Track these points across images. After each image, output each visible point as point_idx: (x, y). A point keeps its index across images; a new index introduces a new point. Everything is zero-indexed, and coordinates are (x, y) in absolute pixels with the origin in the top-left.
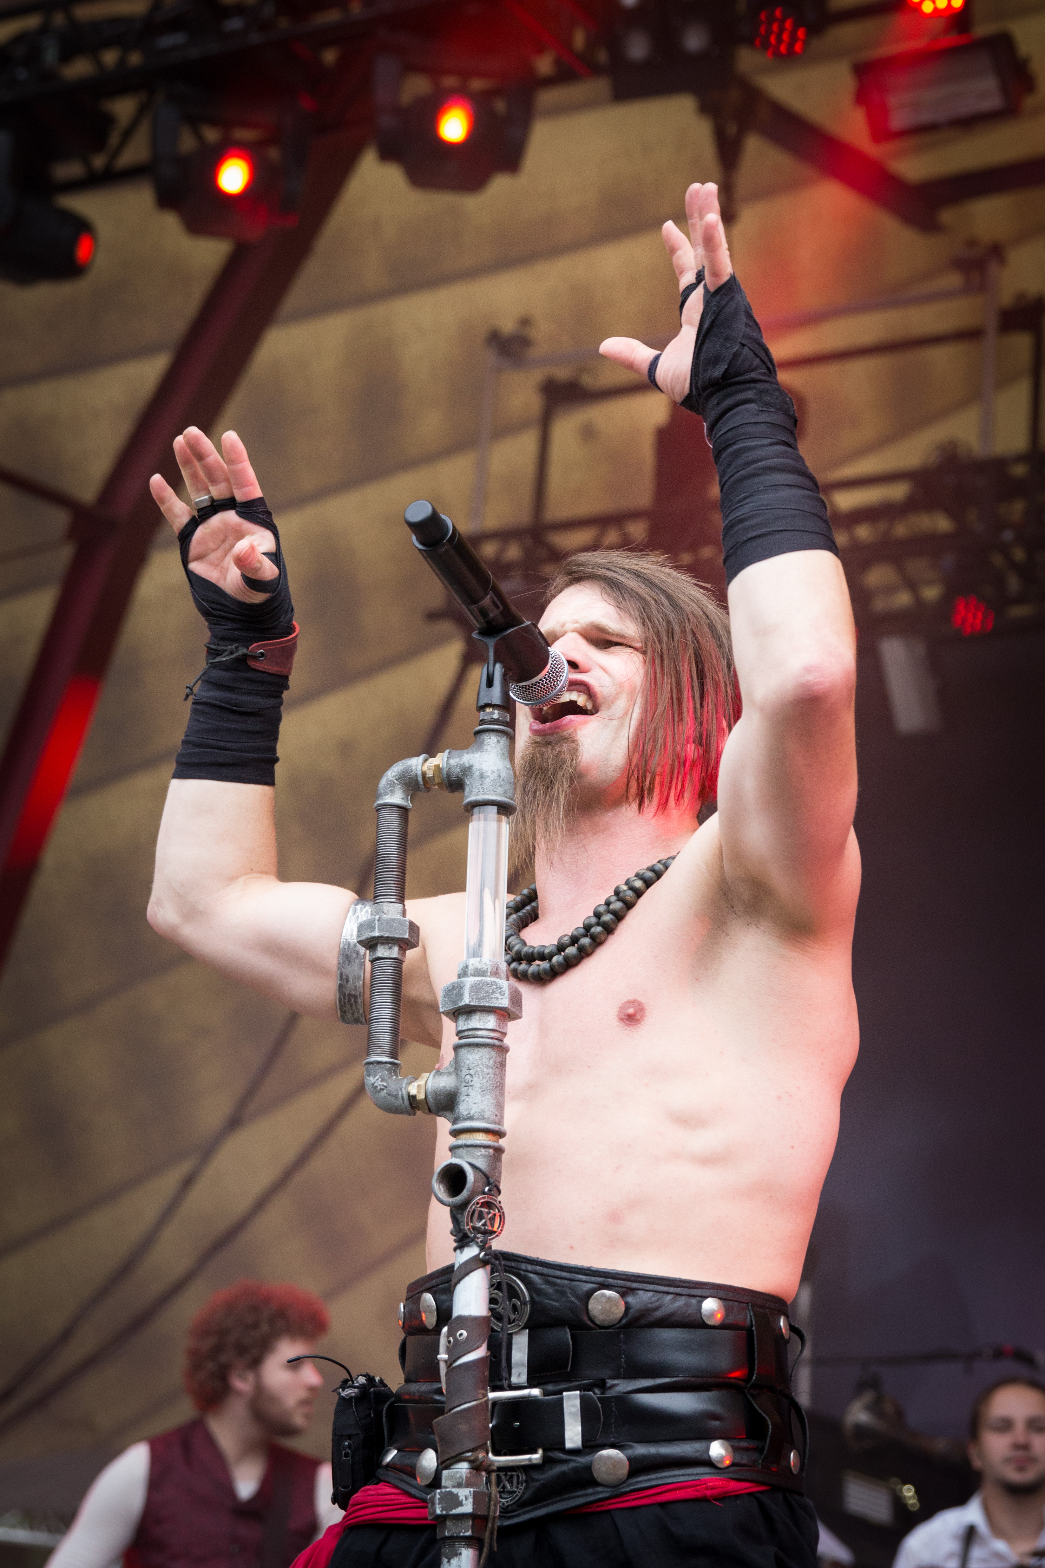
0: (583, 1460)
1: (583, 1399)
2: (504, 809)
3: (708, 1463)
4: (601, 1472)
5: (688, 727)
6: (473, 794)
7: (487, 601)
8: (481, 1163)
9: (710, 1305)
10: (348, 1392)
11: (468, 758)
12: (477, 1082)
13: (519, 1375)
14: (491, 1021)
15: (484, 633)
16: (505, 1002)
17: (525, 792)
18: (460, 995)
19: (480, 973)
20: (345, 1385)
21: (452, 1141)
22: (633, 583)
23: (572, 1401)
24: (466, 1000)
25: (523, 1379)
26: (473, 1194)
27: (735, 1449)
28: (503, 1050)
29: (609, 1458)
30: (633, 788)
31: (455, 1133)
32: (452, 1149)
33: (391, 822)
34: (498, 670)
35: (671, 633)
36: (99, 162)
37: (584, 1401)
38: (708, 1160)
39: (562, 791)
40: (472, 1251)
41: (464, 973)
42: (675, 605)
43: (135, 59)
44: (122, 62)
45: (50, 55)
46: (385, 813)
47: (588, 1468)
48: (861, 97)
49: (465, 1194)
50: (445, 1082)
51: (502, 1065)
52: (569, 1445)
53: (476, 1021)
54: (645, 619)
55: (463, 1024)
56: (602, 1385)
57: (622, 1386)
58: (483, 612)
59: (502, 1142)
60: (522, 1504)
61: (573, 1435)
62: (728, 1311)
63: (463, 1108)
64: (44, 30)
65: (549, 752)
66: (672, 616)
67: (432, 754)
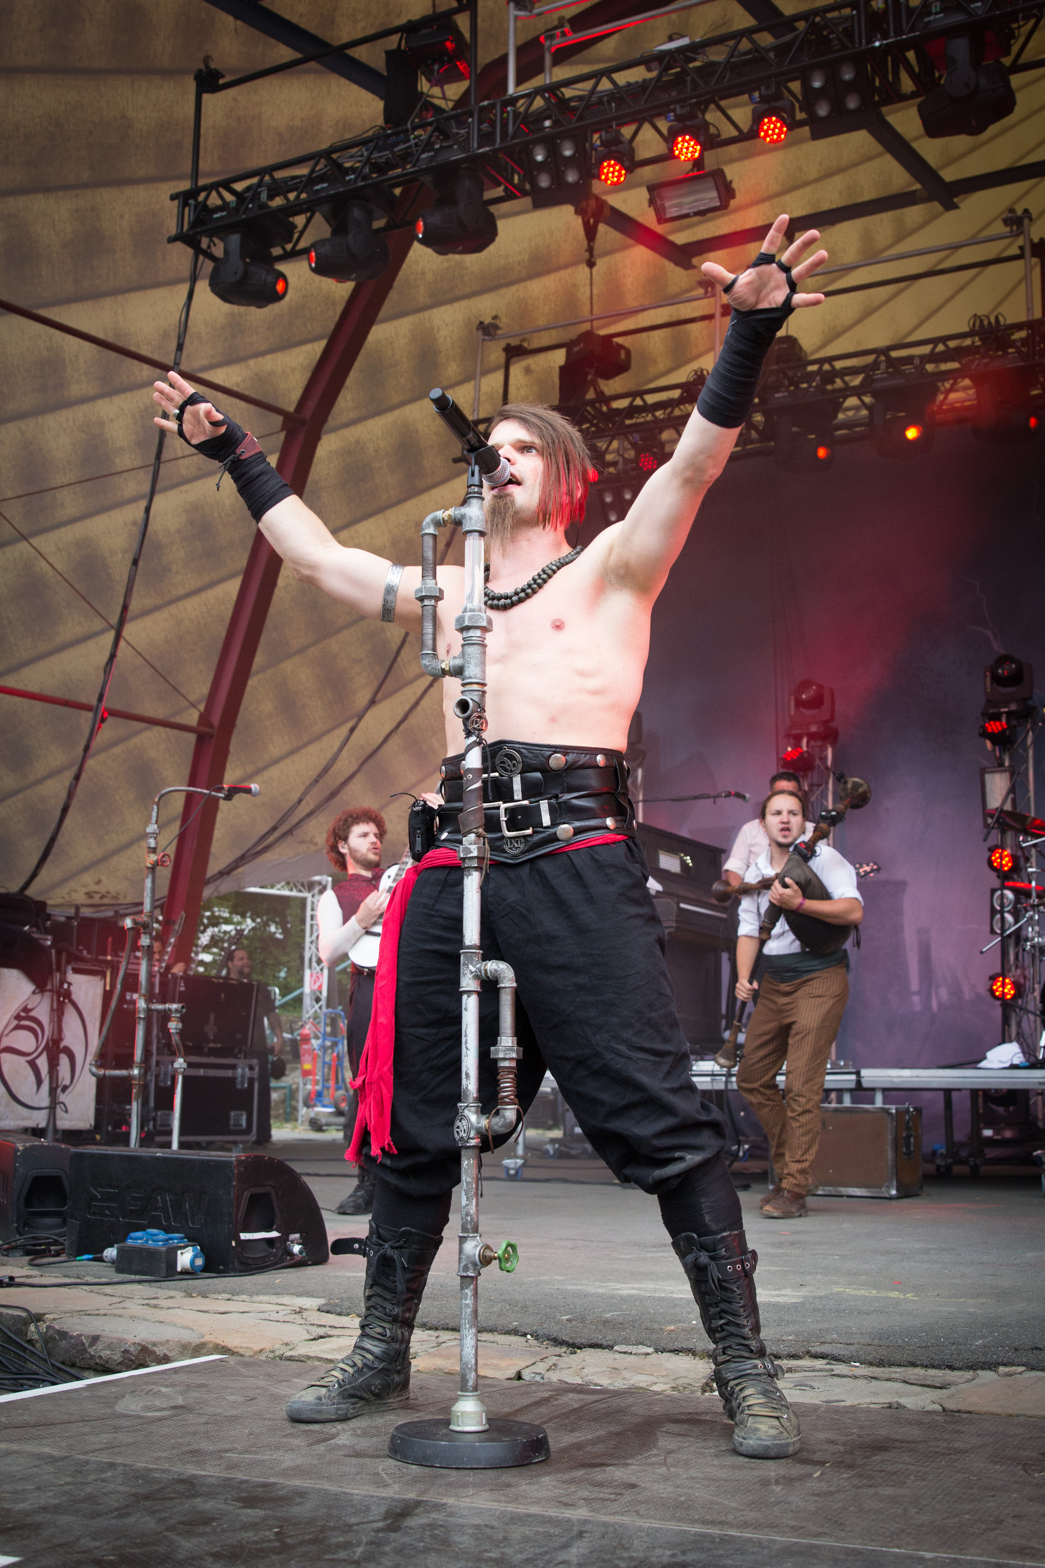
0: (552, 831)
1: (549, 804)
2: (482, 534)
3: (607, 828)
4: (560, 835)
5: (564, 488)
6: (467, 527)
7: (471, 435)
8: (476, 698)
9: (599, 758)
10: (416, 809)
11: (464, 510)
12: (473, 661)
13: (518, 795)
14: (478, 633)
15: (469, 451)
16: (484, 624)
17: (492, 525)
18: (463, 621)
19: (472, 610)
20: (414, 805)
21: (462, 689)
22: (534, 420)
23: (544, 805)
24: (467, 623)
25: (520, 797)
26: (473, 712)
27: (616, 821)
28: (484, 646)
29: (564, 829)
30: (541, 518)
31: (464, 685)
32: (462, 692)
33: (429, 542)
34: (477, 468)
35: (553, 442)
36: (289, 247)
37: (550, 805)
38: (595, 693)
39: (509, 521)
40: (473, 739)
41: (465, 611)
42: (554, 429)
43: (303, 196)
44: (298, 197)
45: (264, 196)
46: (426, 537)
47: (555, 834)
48: (652, 202)
49: (469, 712)
50: (458, 662)
51: (484, 653)
52: (545, 825)
53: (472, 633)
54: (542, 437)
55: (465, 635)
56: (556, 797)
57: (567, 796)
58: (468, 441)
59: (485, 689)
60: (523, 853)
61: (546, 820)
62: (607, 759)
63: (467, 673)
64: (260, 184)
65: (502, 503)
66: (554, 435)
67: (447, 509)
